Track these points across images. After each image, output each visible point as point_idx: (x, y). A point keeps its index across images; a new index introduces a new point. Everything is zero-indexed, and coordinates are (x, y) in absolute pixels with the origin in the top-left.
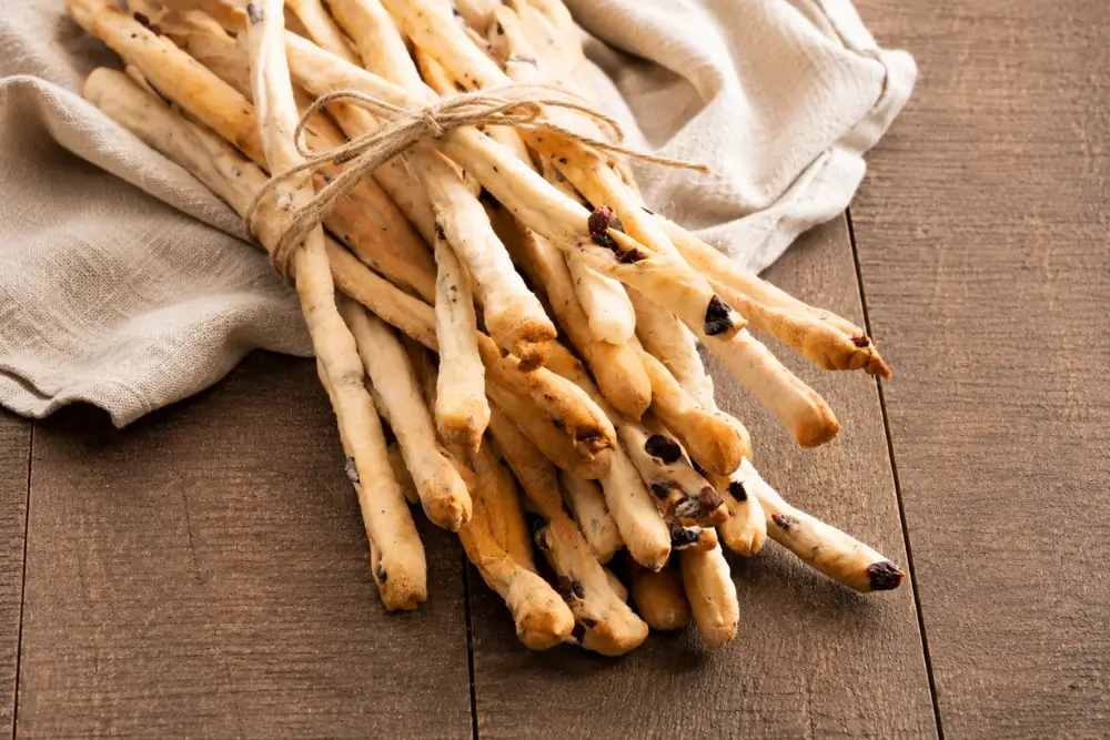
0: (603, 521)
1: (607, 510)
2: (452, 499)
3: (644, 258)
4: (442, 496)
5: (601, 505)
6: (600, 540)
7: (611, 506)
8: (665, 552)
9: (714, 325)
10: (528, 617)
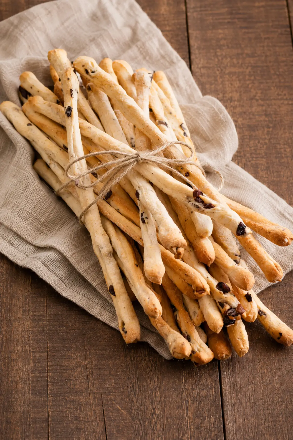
0: (198, 311)
1: (199, 307)
2: (156, 309)
3: (214, 207)
4: (153, 307)
5: (197, 306)
6: (197, 319)
7: (201, 306)
8: (221, 326)
9: (240, 232)
10: (175, 348)
